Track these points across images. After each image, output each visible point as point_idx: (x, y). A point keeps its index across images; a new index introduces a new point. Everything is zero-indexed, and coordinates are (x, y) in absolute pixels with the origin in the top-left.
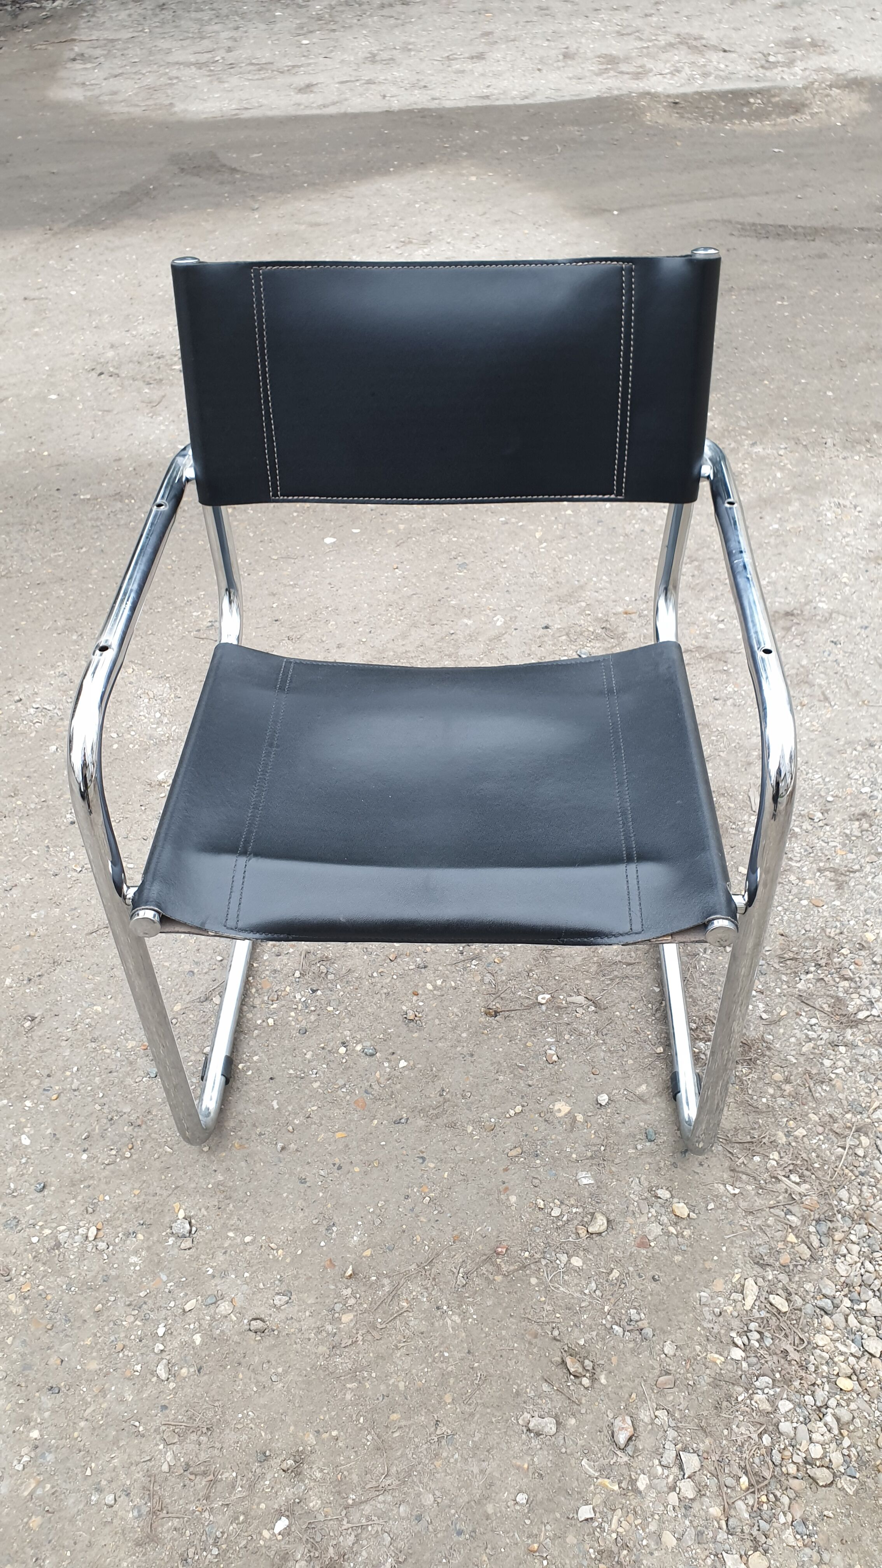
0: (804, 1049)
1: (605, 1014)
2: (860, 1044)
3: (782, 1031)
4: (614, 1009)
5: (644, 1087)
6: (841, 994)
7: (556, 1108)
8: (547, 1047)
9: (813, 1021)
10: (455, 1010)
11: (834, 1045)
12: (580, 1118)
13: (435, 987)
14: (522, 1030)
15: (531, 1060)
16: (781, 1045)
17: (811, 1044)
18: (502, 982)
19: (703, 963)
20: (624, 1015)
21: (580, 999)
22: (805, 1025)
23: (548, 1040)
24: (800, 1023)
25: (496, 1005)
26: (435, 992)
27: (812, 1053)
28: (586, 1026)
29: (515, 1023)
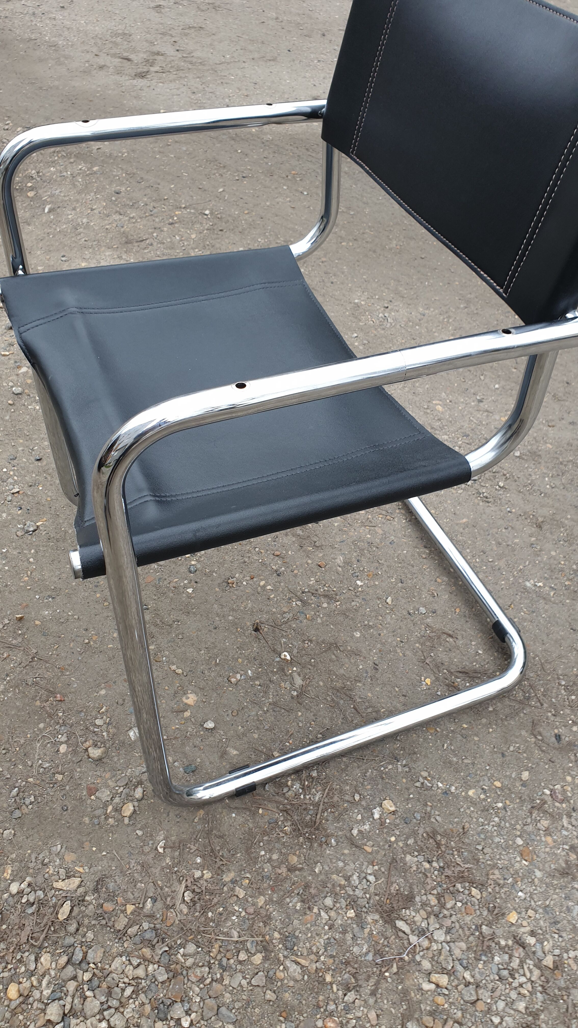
0: (334, 877)
1: (294, 705)
2: (367, 931)
3: (346, 851)
4: (303, 710)
5: (235, 752)
6: (418, 899)
7: (189, 695)
8: (242, 672)
9: (371, 878)
10: (249, 605)
11: (353, 903)
12: (187, 714)
13: (264, 586)
14: (252, 652)
15: (226, 666)
16: (329, 855)
17: (343, 882)
18: (290, 626)
19: (390, 767)
20: (301, 719)
21: (299, 681)
22: (363, 872)
23: (249, 672)
24: (364, 867)
25: (265, 629)
26: (259, 588)
27: (333, 885)
28: (275, 694)
29: (255, 645)
